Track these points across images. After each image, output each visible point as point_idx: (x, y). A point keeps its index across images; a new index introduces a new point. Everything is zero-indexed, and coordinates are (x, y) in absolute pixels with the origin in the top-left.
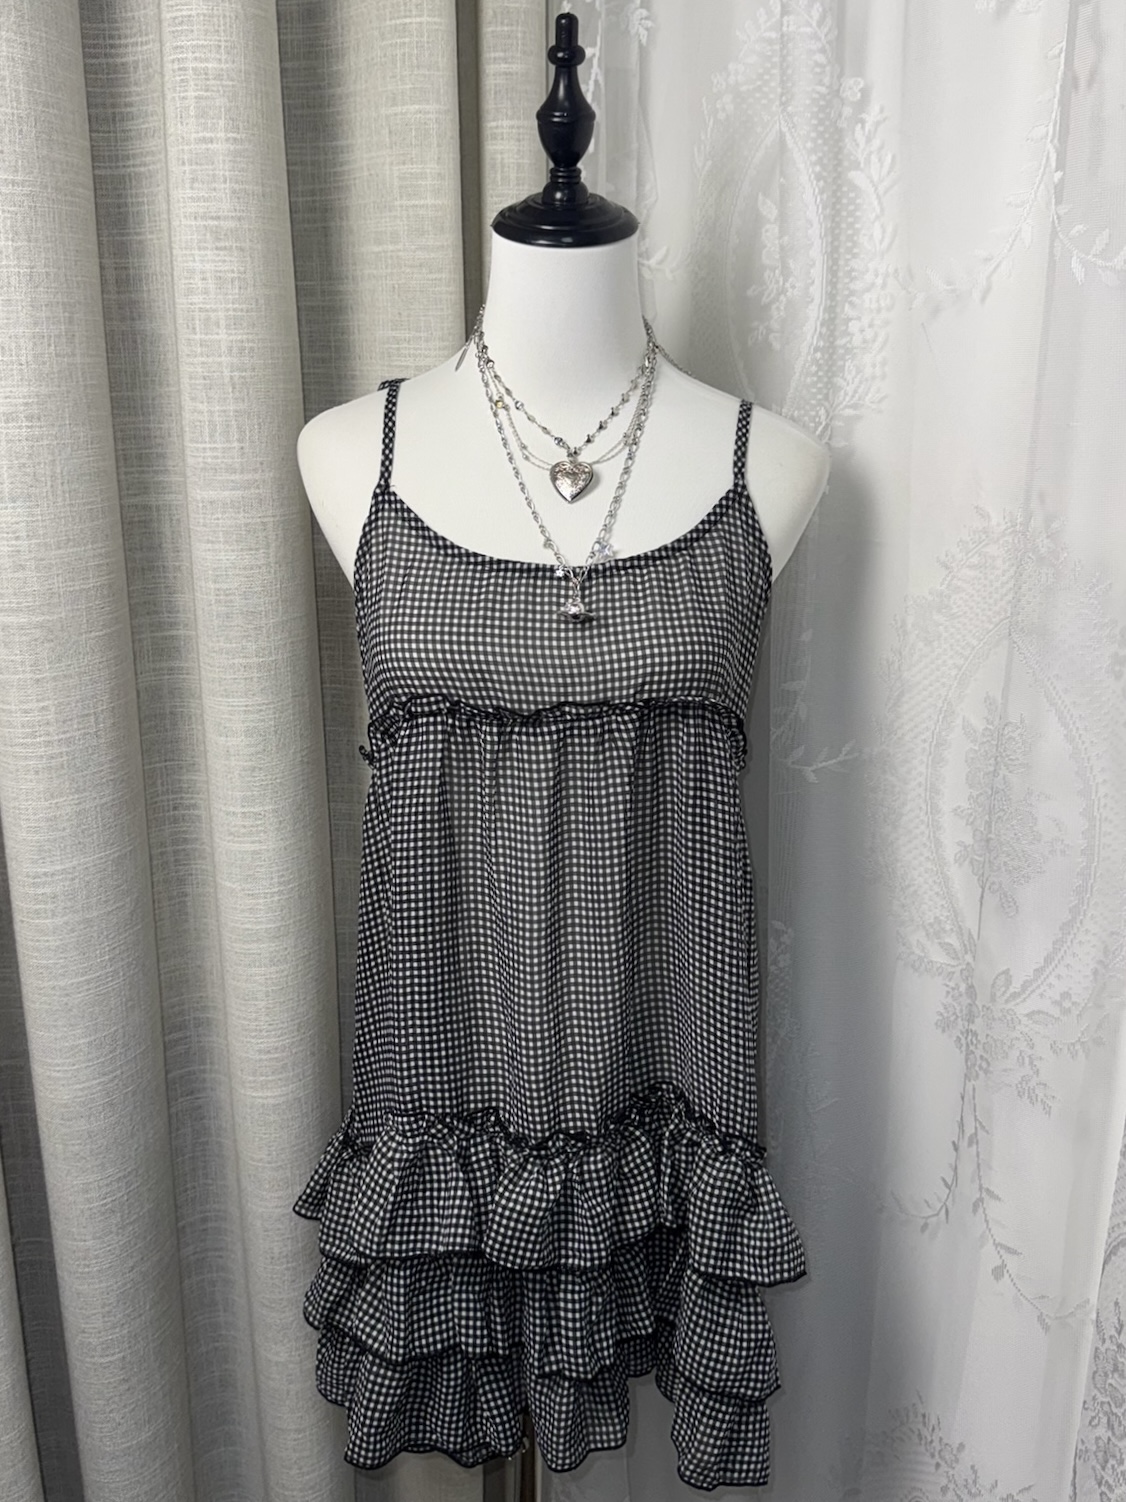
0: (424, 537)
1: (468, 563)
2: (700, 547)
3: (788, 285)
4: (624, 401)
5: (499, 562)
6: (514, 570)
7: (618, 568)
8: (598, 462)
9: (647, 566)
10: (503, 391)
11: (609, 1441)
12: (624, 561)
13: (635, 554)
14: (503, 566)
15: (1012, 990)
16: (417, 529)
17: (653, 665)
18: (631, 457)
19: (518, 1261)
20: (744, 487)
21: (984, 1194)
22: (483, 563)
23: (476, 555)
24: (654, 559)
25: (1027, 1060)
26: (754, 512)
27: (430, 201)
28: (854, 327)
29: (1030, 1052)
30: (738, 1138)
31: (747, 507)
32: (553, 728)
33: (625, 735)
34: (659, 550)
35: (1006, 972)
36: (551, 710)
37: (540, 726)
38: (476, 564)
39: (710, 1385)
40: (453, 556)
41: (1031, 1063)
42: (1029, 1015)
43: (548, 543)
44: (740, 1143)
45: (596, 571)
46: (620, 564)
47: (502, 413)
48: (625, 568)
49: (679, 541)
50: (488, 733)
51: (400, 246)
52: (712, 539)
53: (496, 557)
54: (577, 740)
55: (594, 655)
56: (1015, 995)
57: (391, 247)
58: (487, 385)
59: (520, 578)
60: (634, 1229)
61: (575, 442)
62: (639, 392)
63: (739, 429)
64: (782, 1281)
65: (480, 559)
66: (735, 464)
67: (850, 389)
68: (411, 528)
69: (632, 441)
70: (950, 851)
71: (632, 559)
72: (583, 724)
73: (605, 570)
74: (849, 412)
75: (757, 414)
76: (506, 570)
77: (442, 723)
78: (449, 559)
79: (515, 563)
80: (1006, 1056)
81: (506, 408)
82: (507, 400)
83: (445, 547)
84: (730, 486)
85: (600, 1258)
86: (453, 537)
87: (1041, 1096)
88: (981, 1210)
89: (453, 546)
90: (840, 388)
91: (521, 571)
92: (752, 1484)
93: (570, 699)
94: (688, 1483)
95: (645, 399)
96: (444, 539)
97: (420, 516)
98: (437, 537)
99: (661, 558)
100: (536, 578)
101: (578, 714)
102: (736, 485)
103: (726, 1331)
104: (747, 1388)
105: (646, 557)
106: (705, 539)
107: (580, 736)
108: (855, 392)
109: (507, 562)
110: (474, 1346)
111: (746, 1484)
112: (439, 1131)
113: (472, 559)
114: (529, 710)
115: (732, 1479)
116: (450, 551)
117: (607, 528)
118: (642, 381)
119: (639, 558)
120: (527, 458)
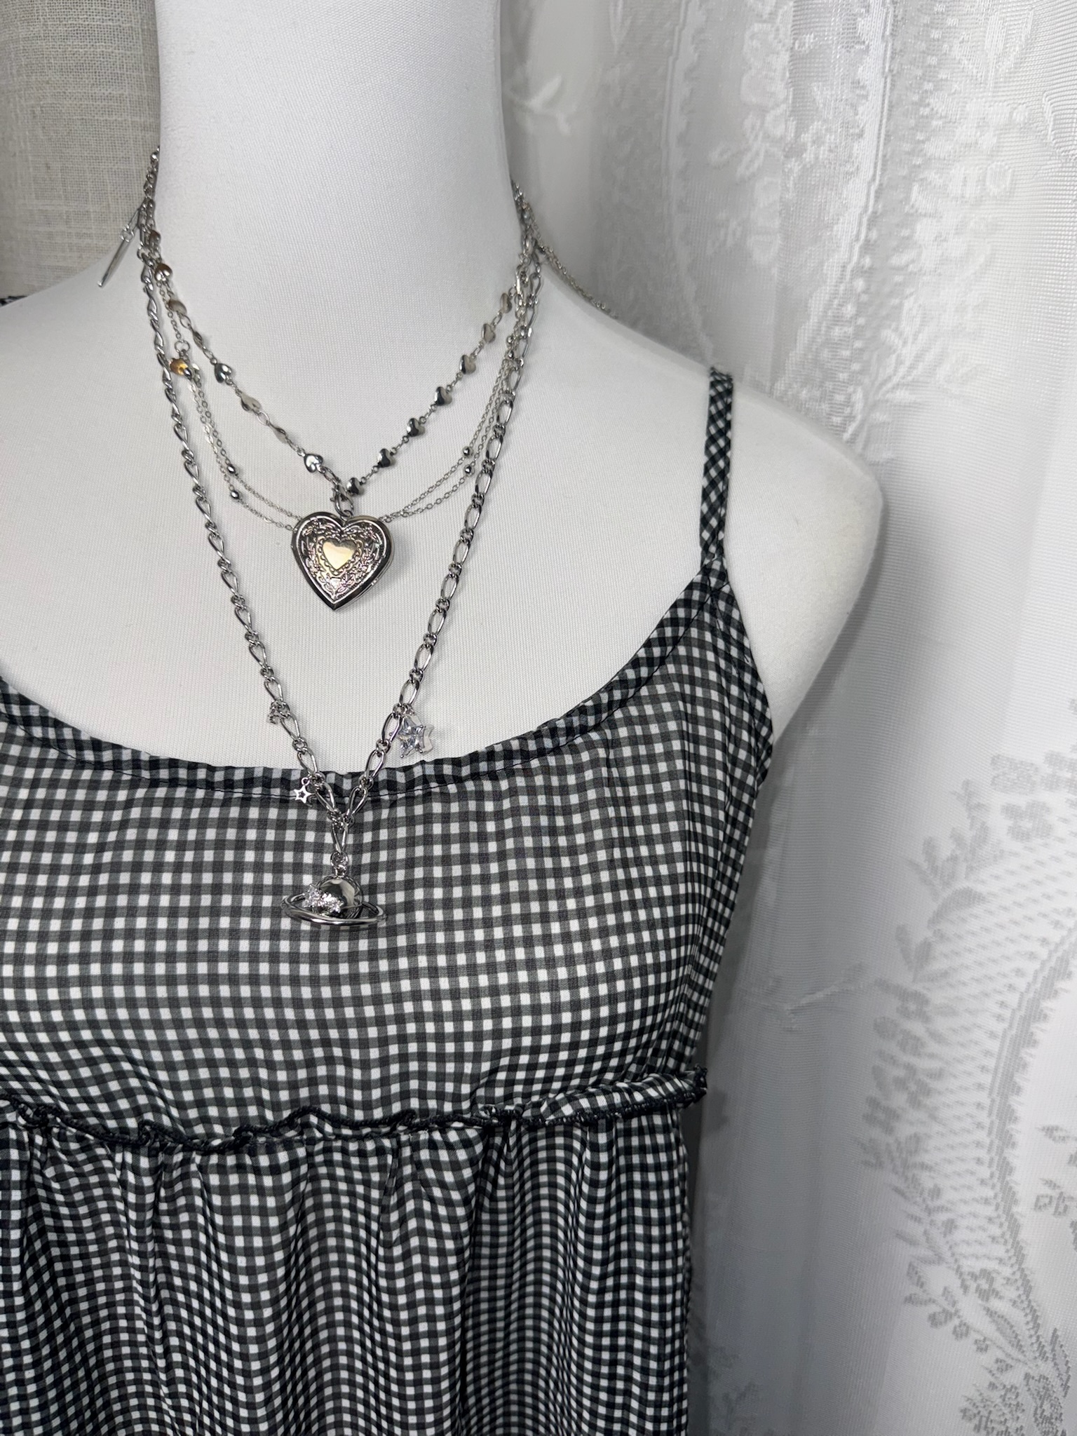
2: (629, 721)
3: (806, 138)
4: (467, 368)
5: (155, 763)
7: (441, 779)
8: (396, 515)
10: (188, 336)
12: (457, 762)
13: (481, 747)
14: (164, 774)
18: (479, 501)
20: (723, 576)
26: (742, 631)
28: (924, 231)
31: (728, 620)
34: (537, 735)
38: (99, 766)
43: (281, 712)
45: (391, 785)
46: (447, 770)
47: (185, 388)
48: (458, 780)
49: (581, 710)
52: (655, 699)
55: (377, 1000)
58: (155, 325)
62: (501, 348)
63: (712, 440)
65: (107, 756)
66: (704, 522)
67: (908, 352)
71: (474, 758)
73: (411, 785)
74: (902, 396)
75: (744, 407)
76: (173, 783)
81: (192, 376)
82: (199, 361)
84: (694, 574)
90: (890, 350)
95: (514, 363)
100: (246, 802)
102: (706, 570)
105: (508, 754)
106: (638, 701)
108: (918, 358)
109: (173, 764)
117: (417, 678)
118: (507, 327)
119: (490, 755)
120: (238, 497)
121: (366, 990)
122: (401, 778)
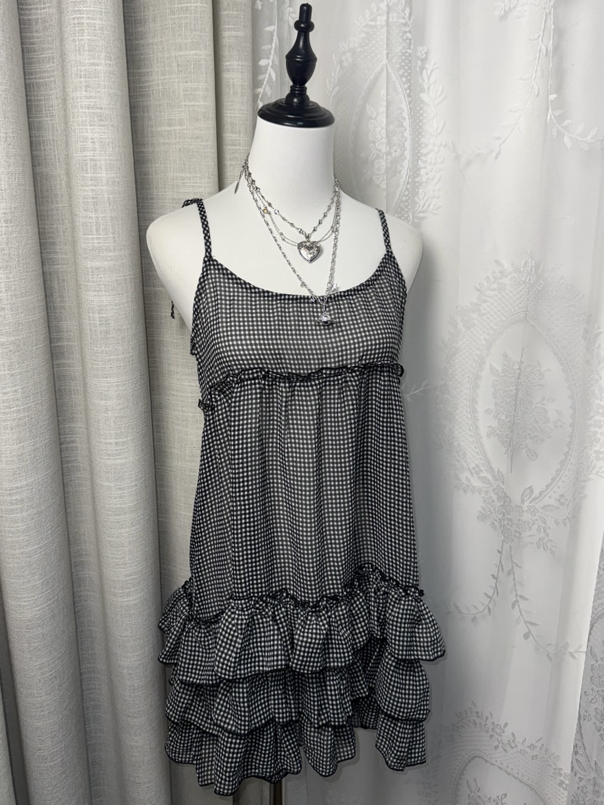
0: (237, 283)
1: (264, 297)
2: (378, 284)
3: (392, 150)
4: (329, 209)
5: (281, 295)
6: (289, 299)
7: (341, 296)
8: (320, 241)
9: (355, 295)
10: (267, 204)
11: (348, 755)
12: (344, 292)
13: (349, 288)
14: (283, 297)
15: (533, 496)
16: (232, 279)
17: (367, 346)
18: (336, 238)
19: (310, 668)
20: (392, 253)
21: (518, 598)
22: (272, 296)
23: (268, 292)
24: (358, 291)
25: (542, 530)
26: (397, 265)
27: (202, 103)
28: (423, 172)
29: (543, 525)
30: (411, 587)
31: (394, 263)
32: (317, 382)
33: (354, 384)
34: (360, 286)
35: (531, 488)
36: (316, 372)
37: (310, 382)
38: (268, 297)
39: (402, 716)
40: (255, 293)
41: (545, 531)
42: (543, 508)
43: (303, 284)
44: (413, 590)
45: (331, 298)
46: (342, 294)
47: (266, 215)
48: (344, 296)
49: (368, 281)
50: (283, 387)
51: (185, 127)
52: (382, 279)
53: (279, 293)
54: (328, 388)
55: (336, 342)
56: (534, 499)
57: (178, 128)
59: (293, 303)
60: (360, 642)
61: (308, 231)
62: (335, 204)
63: (383, 223)
64: (438, 657)
65: (270, 294)
66: (385, 241)
67: (422, 203)
68: (228, 279)
69: (335, 230)
70: (483, 431)
71: (348, 291)
72: (332, 379)
73: (335, 297)
74: (421, 215)
75: (387, 216)
76: (285, 299)
77: (259, 383)
78: (253, 295)
79: (289, 295)
80: (530, 528)
81: (269, 213)
82: (269, 209)
83: (251, 288)
84: (385, 252)
85: (349, 660)
86: (254, 283)
87: (549, 546)
88: (517, 607)
89: (255, 288)
90: (417, 203)
91: (293, 299)
92: (420, 763)
93: (324, 366)
94: (393, 769)
95: (338, 208)
96: (249, 284)
97: (233, 272)
98: (245, 283)
99: (361, 290)
100: (300, 303)
101: (330, 374)
102: (388, 251)
103: (407, 687)
104: (420, 714)
105: (354, 290)
106: (379, 280)
107: (330, 385)
108: (424, 204)
109: (285, 295)
110: (283, 718)
111: (418, 764)
112: (261, 605)
113: (266, 294)
114: (304, 373)
115: (411, 762)
116: (253, 291)
117: (332, 276)
118: (336, 199)
119: (351, 290)
120: (284, 240)
121: (333, 340)
122: (333, 296)
